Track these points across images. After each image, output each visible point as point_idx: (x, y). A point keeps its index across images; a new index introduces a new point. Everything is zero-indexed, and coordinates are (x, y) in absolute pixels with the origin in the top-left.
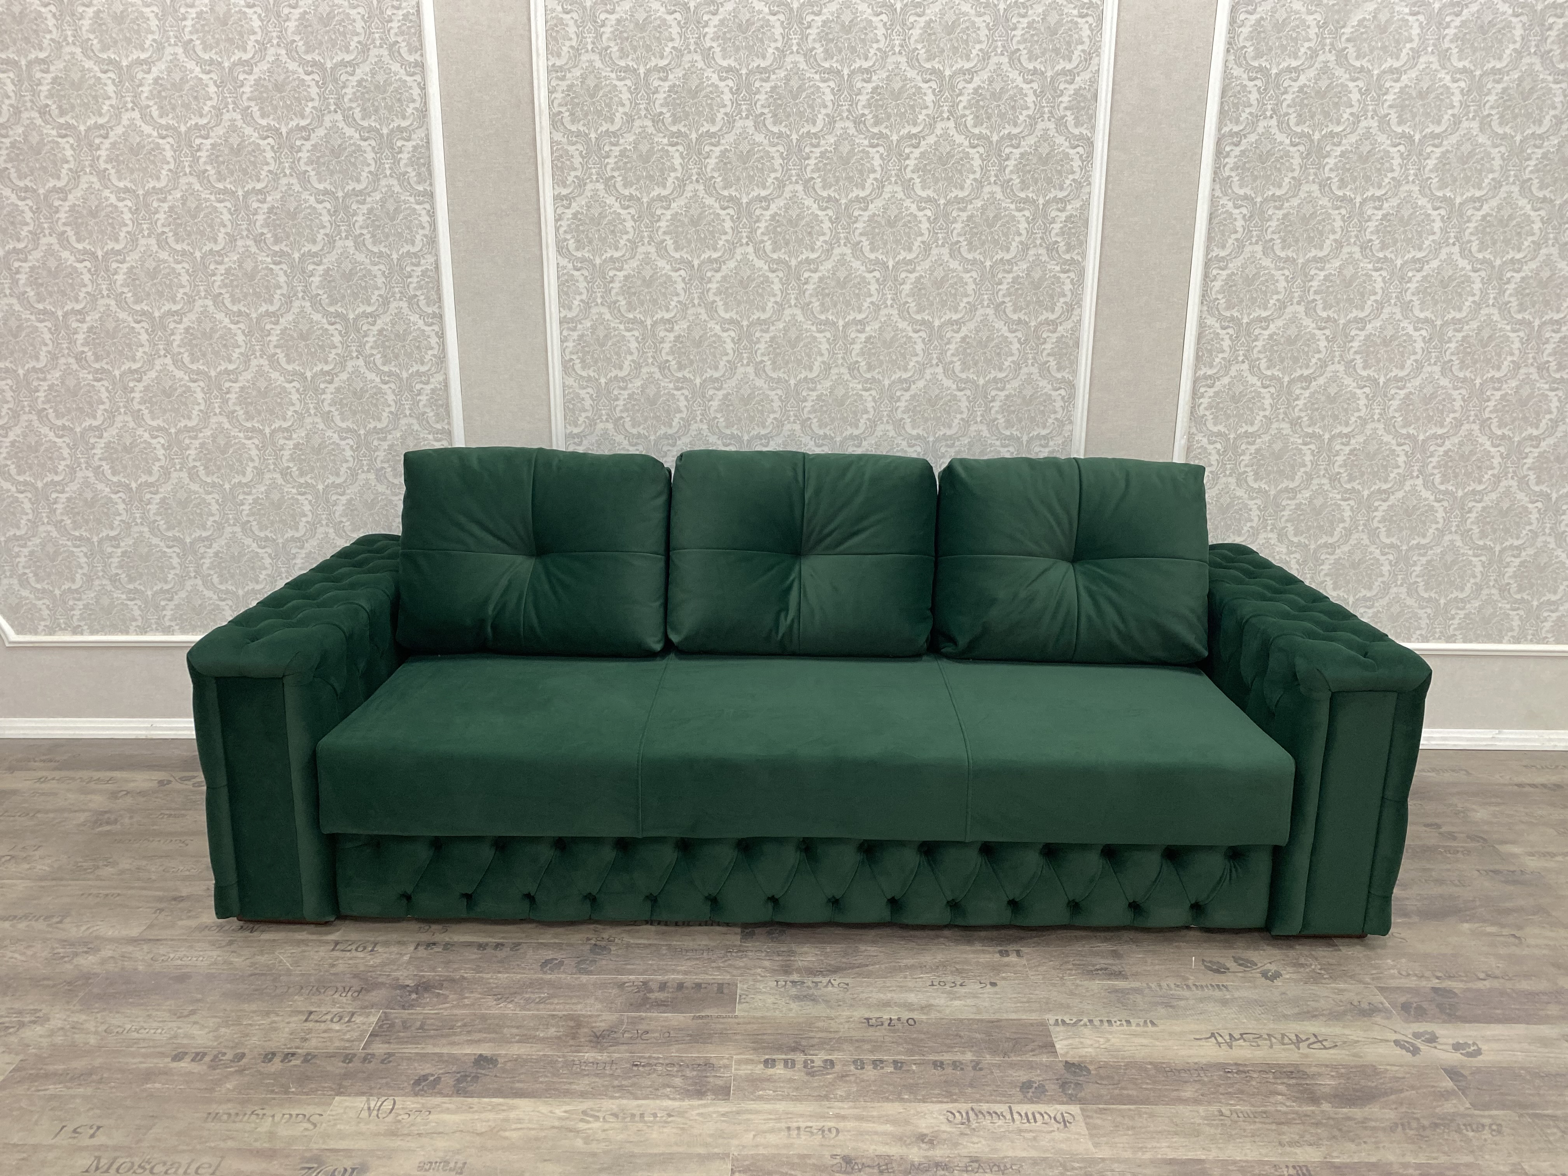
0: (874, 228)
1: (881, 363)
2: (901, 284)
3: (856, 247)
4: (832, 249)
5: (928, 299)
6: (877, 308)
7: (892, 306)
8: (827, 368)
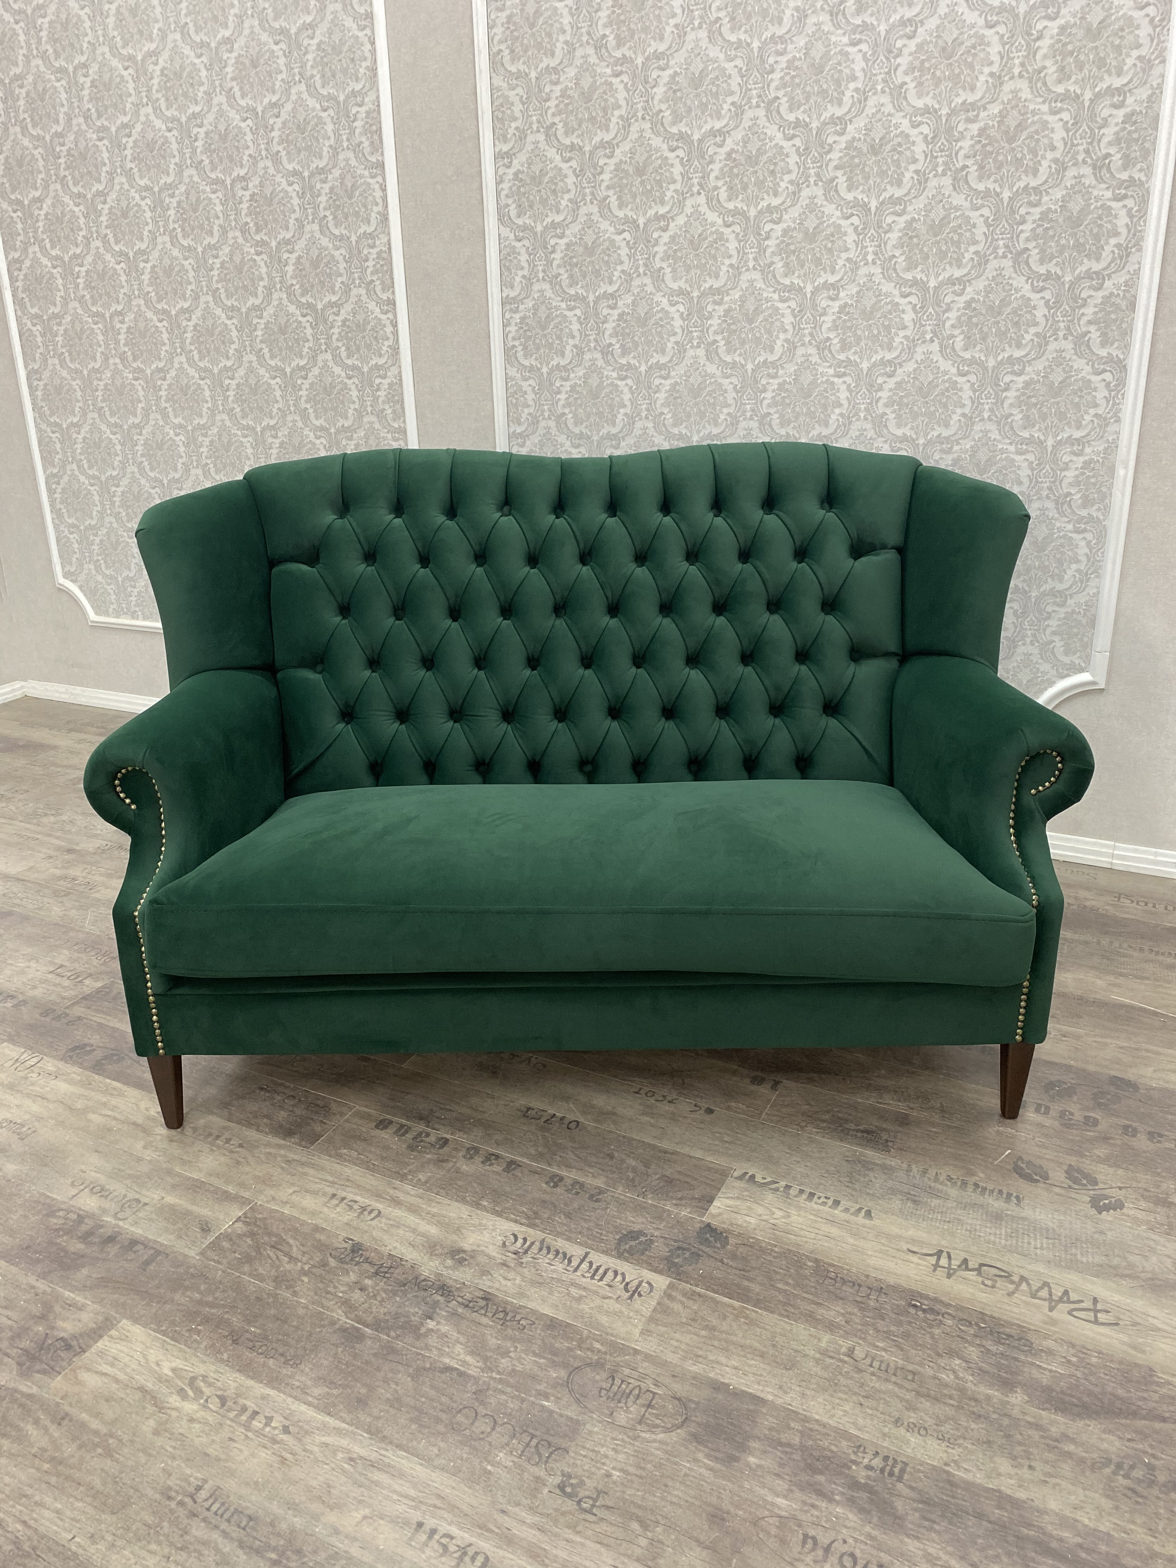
0: (853, 157)
1: (859, 339)
2: (886, 233)
3: (830, 186)
4: (800, 191)
5: (921, 251)
6: (854, 265)
7: (874, 263)
8: (791, 347)
